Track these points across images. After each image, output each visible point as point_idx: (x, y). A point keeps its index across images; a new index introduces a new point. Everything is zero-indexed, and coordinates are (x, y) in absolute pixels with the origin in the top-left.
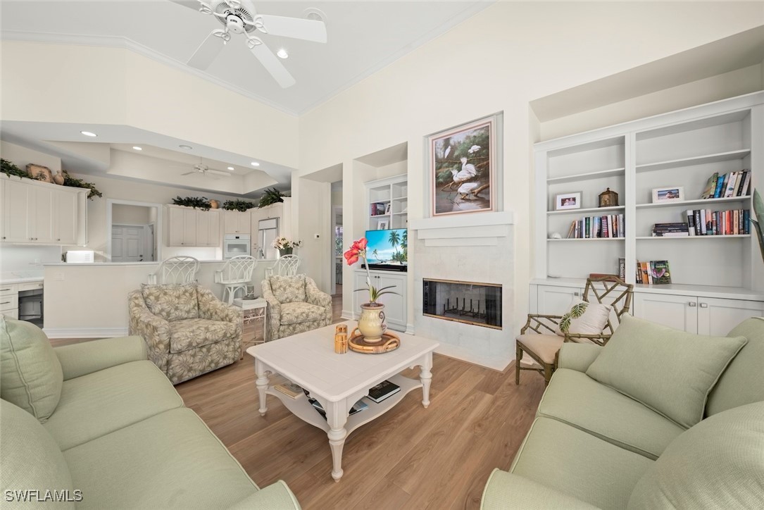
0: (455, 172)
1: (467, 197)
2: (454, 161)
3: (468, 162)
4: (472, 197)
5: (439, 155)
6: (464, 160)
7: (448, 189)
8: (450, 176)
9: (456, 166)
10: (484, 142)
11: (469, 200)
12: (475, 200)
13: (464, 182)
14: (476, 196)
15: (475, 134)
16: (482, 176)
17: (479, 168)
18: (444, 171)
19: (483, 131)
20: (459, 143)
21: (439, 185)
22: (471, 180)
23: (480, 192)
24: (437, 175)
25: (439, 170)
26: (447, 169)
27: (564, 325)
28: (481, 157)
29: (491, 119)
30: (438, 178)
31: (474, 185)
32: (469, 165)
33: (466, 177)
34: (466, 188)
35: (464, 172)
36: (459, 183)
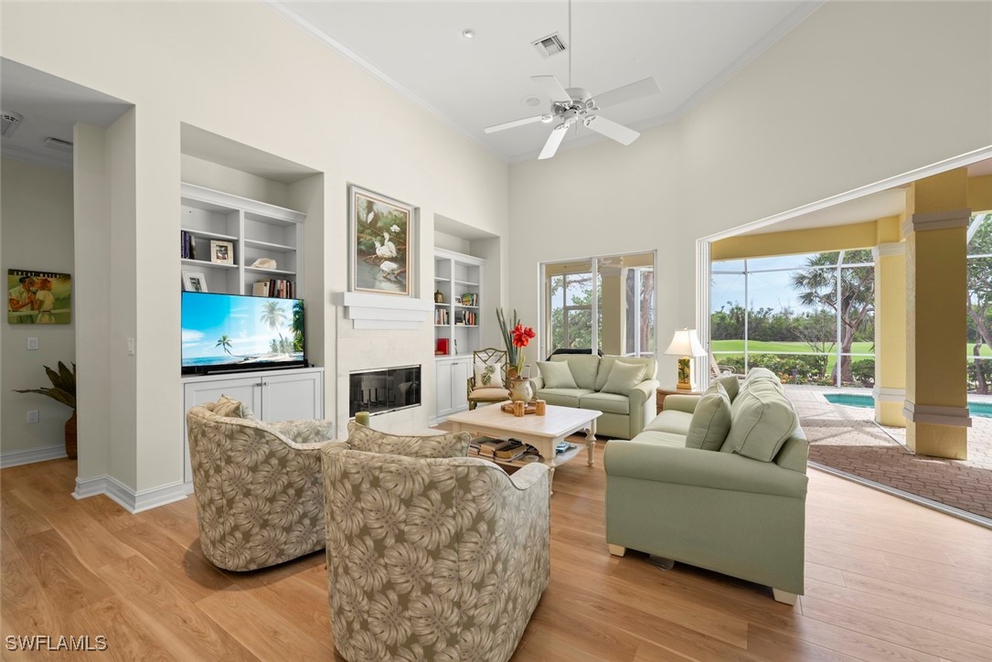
0: (378, 245)
1: (388, 277)
2: (377, 232)
3: (390, 240)
4: (393, 278)
5: (361, 217)
6: (387, 236)
7: (371, 261)
8: (373, 247)
9: (379, 238)
10: (403, 226)
11: (390, 280)
12: (395, 282)
13: (386, 259)
14: (396, 278)
15: (396, 213)
16: (401, 258)
17: (398, 250)
18: (366, 238)
19: (402, 215)
20: (382, 214)
21: (360, 252)
22: (392, 259)
23: (398, 274)
24: (358, 238)
25: (362, 235)
26: (370, 237)
27: (486, 380)
28: (400, 240)
29: (410, 209)
30: (359, 243)
31: (394, 266)
32: (390, 243)
33: (388, 254)
34: (387, 266)
35: (386, 249)
36: (382, 259)
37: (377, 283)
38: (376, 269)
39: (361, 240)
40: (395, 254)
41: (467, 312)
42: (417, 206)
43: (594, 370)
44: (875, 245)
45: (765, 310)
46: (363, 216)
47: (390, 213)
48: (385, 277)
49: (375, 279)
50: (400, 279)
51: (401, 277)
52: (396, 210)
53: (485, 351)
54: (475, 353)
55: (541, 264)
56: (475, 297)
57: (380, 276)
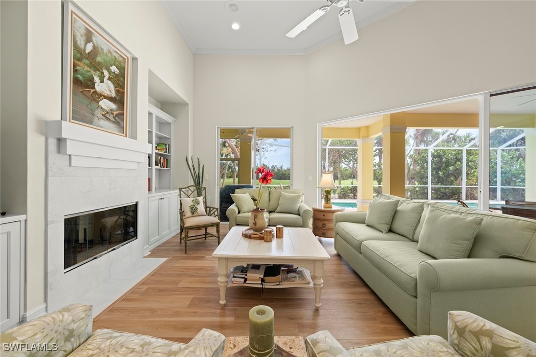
0: (97, 79)
1: (107, 115)
2: (96, 67)
3: (109, 79)
4: (111, 117)
5: (79, 43)
6: (106, 74)
7: (88, 95)
8: (91, 80)
9: (98, 73)
10: (122, 69)
11: (108, 119)
12: (113, 122)
13: (105, 97)
14: (114, 117)
15: (115, 54)
16: (119, 100)
17: (117, 92)
18: (84, 68)
19: (121, 59)
20: (102, 49)
21: (76, 81)
22: (111, 99)
23: (117, 115)
24: (75, 66)
25: (78, 63)
26: (89, 69)
27: (194, 211)
28: (119, 81)
29: (129, 56)
30: (75, 71)
31: (113, 106)
32: (110, 83)
33: (107, 93)
34: (105, 104)
35: (105, 87)
36: (101, 96)
37: (96, 120)
38: (94, 105)
39: (78, 68)
40: (113, 95)
41: (162, 158)
42: (136, 55)
43: (267, 198)
44: (359, 138)
45: (274, 166)
46: (81, 42)
47: (110, 52)
48: (103, 115)
49: (93, 115)
50: (118, 119)
51: (119, 118)
52: (116, 52)
53: (188, 187)
54: (181, 189)
55: (218, 128)
56: (167, 147)
57: (99, 113)
